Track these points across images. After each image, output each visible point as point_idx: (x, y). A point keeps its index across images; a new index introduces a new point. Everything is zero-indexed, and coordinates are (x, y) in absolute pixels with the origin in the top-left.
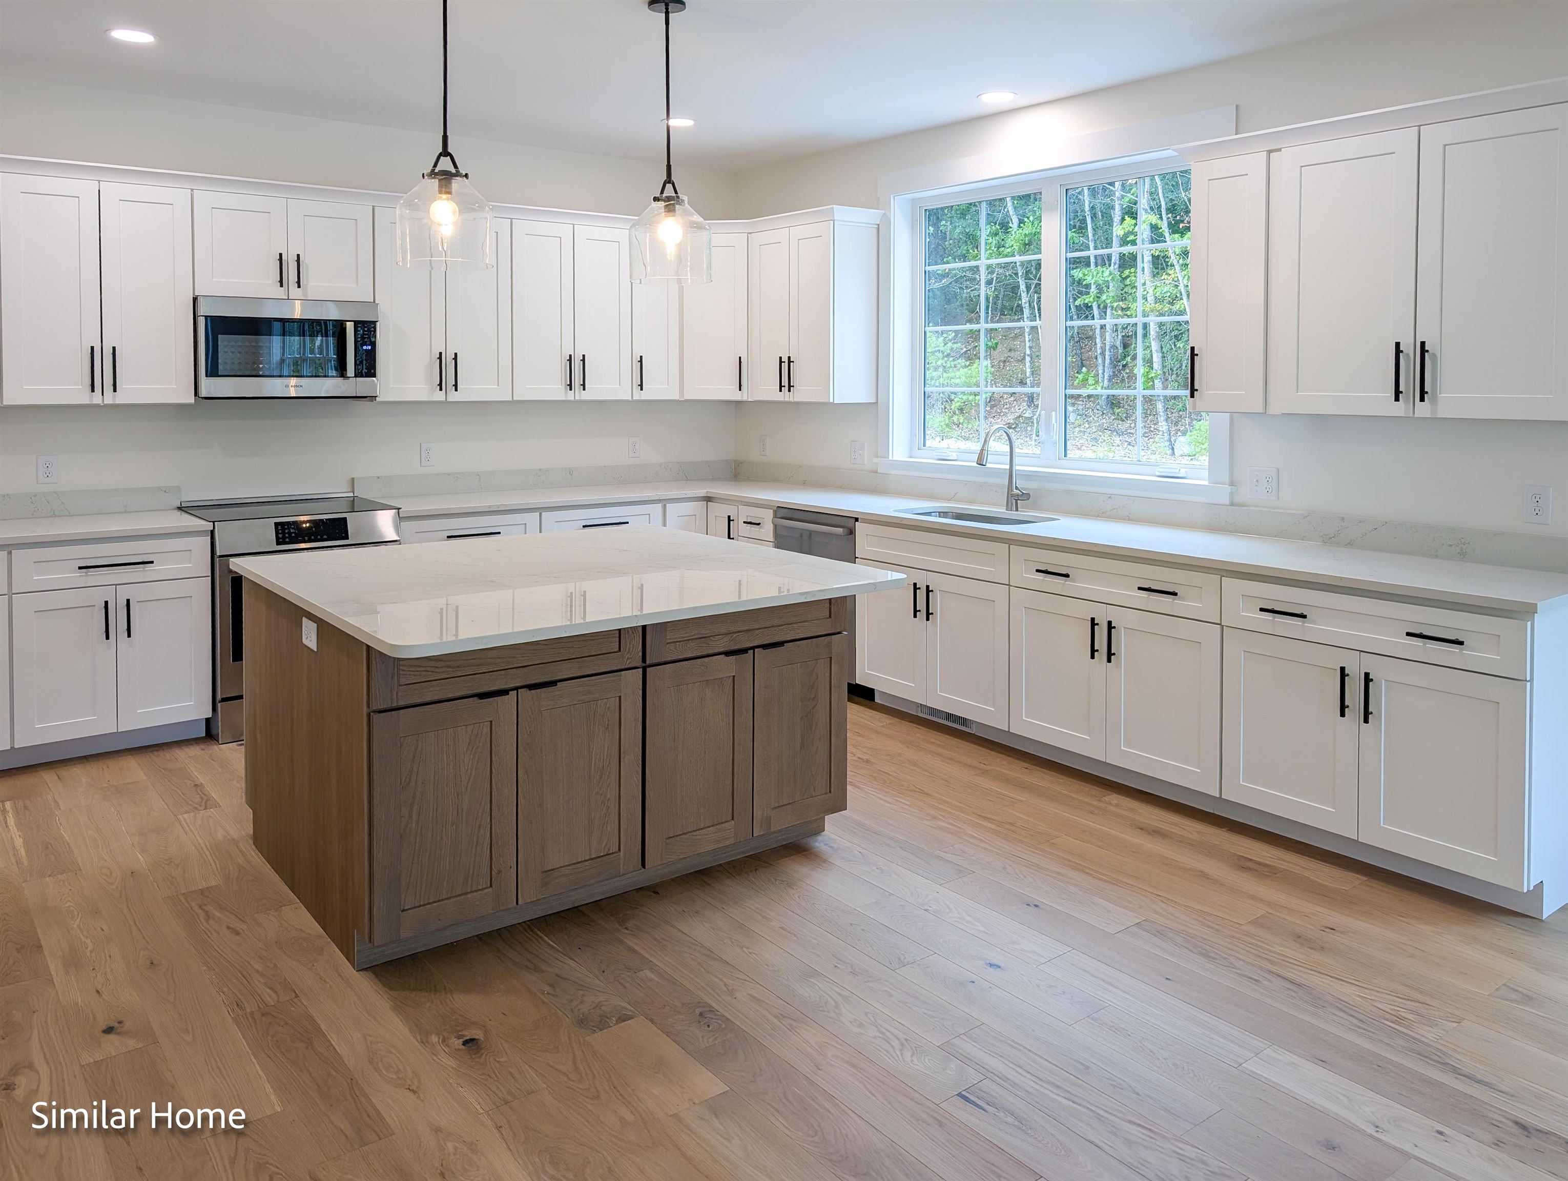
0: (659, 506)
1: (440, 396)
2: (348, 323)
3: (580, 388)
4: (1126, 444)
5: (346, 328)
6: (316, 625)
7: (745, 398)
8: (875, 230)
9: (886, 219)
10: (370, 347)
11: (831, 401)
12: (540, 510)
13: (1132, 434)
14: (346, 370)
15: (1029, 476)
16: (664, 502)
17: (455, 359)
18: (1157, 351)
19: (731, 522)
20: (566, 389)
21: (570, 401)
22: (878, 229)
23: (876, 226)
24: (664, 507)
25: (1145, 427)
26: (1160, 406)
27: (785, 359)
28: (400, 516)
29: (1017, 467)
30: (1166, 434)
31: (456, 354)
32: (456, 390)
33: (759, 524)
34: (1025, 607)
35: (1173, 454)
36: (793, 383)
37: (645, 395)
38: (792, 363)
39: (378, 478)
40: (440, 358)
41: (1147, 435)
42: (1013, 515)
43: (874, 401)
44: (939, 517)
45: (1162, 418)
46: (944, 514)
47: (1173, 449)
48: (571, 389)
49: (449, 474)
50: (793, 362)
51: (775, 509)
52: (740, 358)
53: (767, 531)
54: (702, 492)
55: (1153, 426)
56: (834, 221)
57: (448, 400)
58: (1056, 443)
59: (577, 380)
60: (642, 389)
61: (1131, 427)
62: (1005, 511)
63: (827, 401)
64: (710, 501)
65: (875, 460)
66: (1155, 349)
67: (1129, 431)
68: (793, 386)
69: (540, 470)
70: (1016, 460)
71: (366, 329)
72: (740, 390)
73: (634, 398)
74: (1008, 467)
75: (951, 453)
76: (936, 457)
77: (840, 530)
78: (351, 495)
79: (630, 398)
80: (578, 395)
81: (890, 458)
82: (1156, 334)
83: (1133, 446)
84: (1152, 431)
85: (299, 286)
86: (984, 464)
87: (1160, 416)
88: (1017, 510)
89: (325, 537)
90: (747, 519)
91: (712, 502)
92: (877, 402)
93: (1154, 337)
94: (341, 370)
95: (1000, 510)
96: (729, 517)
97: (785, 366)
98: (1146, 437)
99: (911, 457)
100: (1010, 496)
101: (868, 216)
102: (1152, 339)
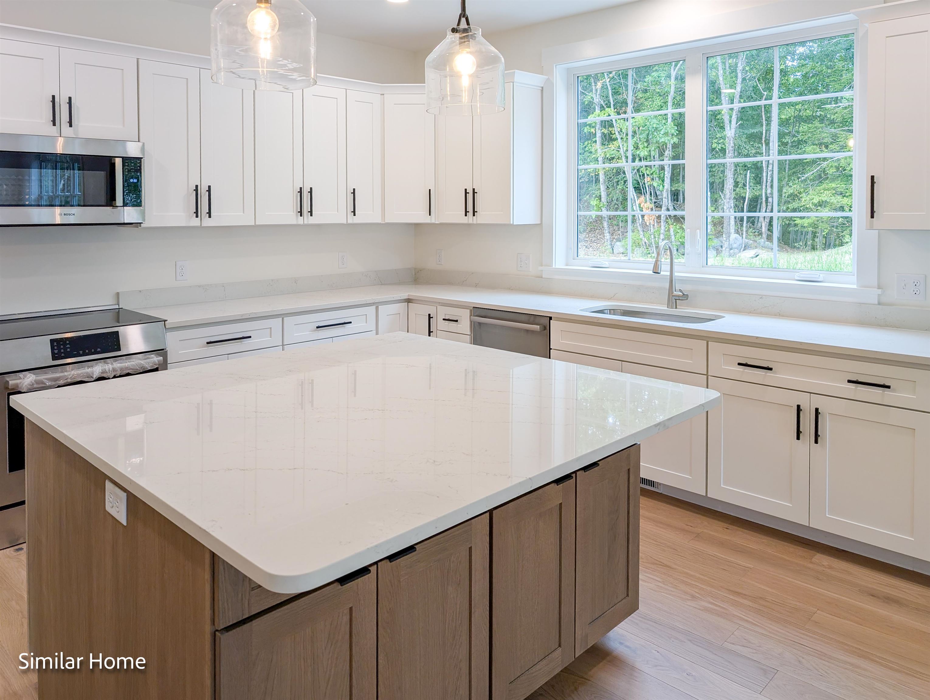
0: (373, 308)
1: (196, 222)
2: (117, 159)
3: (307, 215)
4: (584, 247)
5: (114, 163)
6: (126, 494)
7: (433, 221)
8: (540, 91)
9: (550, 83)
10: (135, 181)
11: (512, 223)
12: (282, 316)
13: (587, 241)
14: (115, 200)
15: (684, 280)
16: (377, 305)
17: (209, 191)
18: (604, 191)
19: (431, 319)
20: (297, 215)
21: (299, 225)
22: (542, 90)
23: (541, 89)
24: (377, 308)
25: (594, 237)
26: (605, 224)
27: (470, 191)
28: (167, 327)
29: (676, 274)
30: (609, 241)
31: (209, 187)
32: (210, 217)
33: (457, 321)
34: (723, 394)
35: (613, 253)
36: (477, 209)
37: (356, 220)
38: (475, 194)
39: (140, 291)
40: (196, 190)
41: (596, 242)
42: (673, 311)
43: (539, 222)
44: (610, 314)
45: (607, 231)
46: (613, 311)
47: (613, 249)
48: (301, 215)
49: (199, 286)
50: (477, 193)
51: (472, 309)
52: (430, 190)
53: (465, 326)
54: (405, 296)
55: (599, 236)
56: (513, 82)
57: (202, 225)
58: (700, 254)
59: (306, 208)
60: (355, 215)
61: (586, 237)
62: (666, 308)
63: (509, 223)
64: (410, 302)
65: (540, 268)
66: (603, 189)
67: (585, 239)
68: (477, 212)
69: (272, 280)
70: (675, 268)
71: (133, 164)
72: (430, 215)
73: (348, 222)
74: (668, 274)
75: (605, 262)
76: (591, 265)
77: (537, 327)
78: (117, 307)
79: (345, 222)
80: (307, 220)
81: (554, 267)
82: (603, 181)
83: (589, 249)
84: (598, 239)
85: (71, 126)
86: (659, 272)
87: (606, 230)
88: (676, 308)
89: (99, 350)
90: (445, 317)
91: (412, 303)
92: (541, 224)
93: (602, 182)
94: (110, 201)
95: (663, 308)
96: (429, 315)
97: (470, 197)
98: (595, 243)
99: (567, 265)
100: (671, 297)
101: (537, 80)
102: (601, 183)
